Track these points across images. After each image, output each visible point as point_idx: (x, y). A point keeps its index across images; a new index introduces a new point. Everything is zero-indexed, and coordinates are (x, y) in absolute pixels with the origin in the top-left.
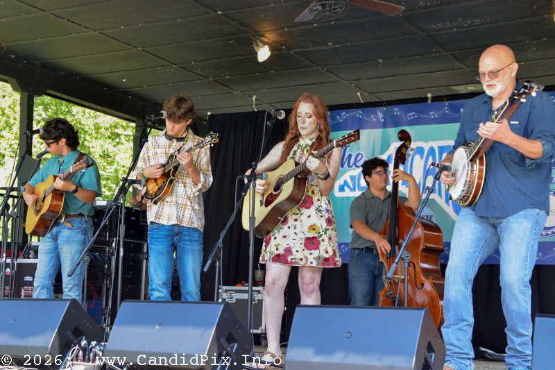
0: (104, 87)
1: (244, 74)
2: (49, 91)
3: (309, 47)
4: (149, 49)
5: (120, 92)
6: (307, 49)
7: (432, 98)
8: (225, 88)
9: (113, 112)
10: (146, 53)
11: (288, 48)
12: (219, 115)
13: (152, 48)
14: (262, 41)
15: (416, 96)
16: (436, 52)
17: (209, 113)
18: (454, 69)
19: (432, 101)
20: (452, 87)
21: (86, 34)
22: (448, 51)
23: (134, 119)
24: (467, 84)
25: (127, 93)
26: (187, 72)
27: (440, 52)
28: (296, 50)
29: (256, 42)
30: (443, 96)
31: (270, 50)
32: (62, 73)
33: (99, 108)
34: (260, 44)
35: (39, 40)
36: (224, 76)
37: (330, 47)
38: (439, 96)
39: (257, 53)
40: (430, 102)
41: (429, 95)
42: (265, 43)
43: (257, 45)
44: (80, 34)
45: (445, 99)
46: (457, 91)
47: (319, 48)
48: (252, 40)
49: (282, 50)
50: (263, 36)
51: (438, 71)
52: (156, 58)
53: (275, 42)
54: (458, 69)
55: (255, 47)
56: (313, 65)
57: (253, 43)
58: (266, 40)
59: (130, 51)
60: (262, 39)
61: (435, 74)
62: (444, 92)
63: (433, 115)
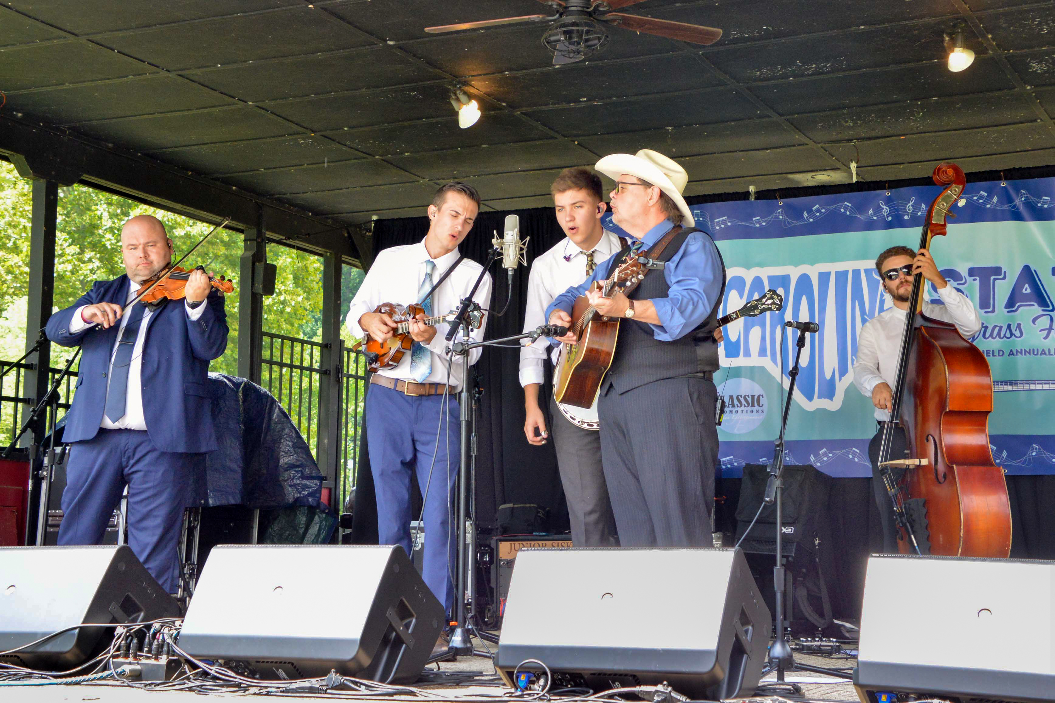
0: (187, 169)
1: (436, 150)
2: (85, 177)
3: (547, 104)
4: (267, 103)
5: (217, 179)
6: (544, 108)
7: (756, 193)
8: (403, 172)
9: (203, 214)
10: (263, 112)
11: (512, 106)
12: (393, 220)
13: (273, 103)
14: (465, 93)
15: (730, 190)
16: (760, 117)
17: (375, 218)
18: (794, 146)
19: (757, 198)
20: (790, 176)
21: (154, 76)
22: (781, 115)
23: (240, 226)
24: (817, 171)
25: (228, 182)
26: (335, 146)
27: (769, 117)
28: (524, 109)
29: (455, 95)
30: (775, 191)
31: (481, 108)
32: (110, 145)
33: (178, 206)
34: (462, 98)
35: (67, 86)
36: (402, 153)
37: (583, 105)
38: (769, 191)
39: (457, 113)
40: (753, 200)
41: (752, 189)
42: (470, 97)
43: (458, 100)
44: (142, 77)
45: (777, 195)
46: (798, 182)
47: (565, 106)
48: (448, 90)
49: (501, 108)
50: (466, 83)
51: (767, 149)
52: (280, 120)
53: (489, 95)
54: (799, 145)
55: (454, 103)
56: (556, 135)
57: (450, 97)
58: (472, 91)
59: (233, 107)
60: (466, 88)
61: (761, 153)
62: (776, 184)
63: (758, 222)
